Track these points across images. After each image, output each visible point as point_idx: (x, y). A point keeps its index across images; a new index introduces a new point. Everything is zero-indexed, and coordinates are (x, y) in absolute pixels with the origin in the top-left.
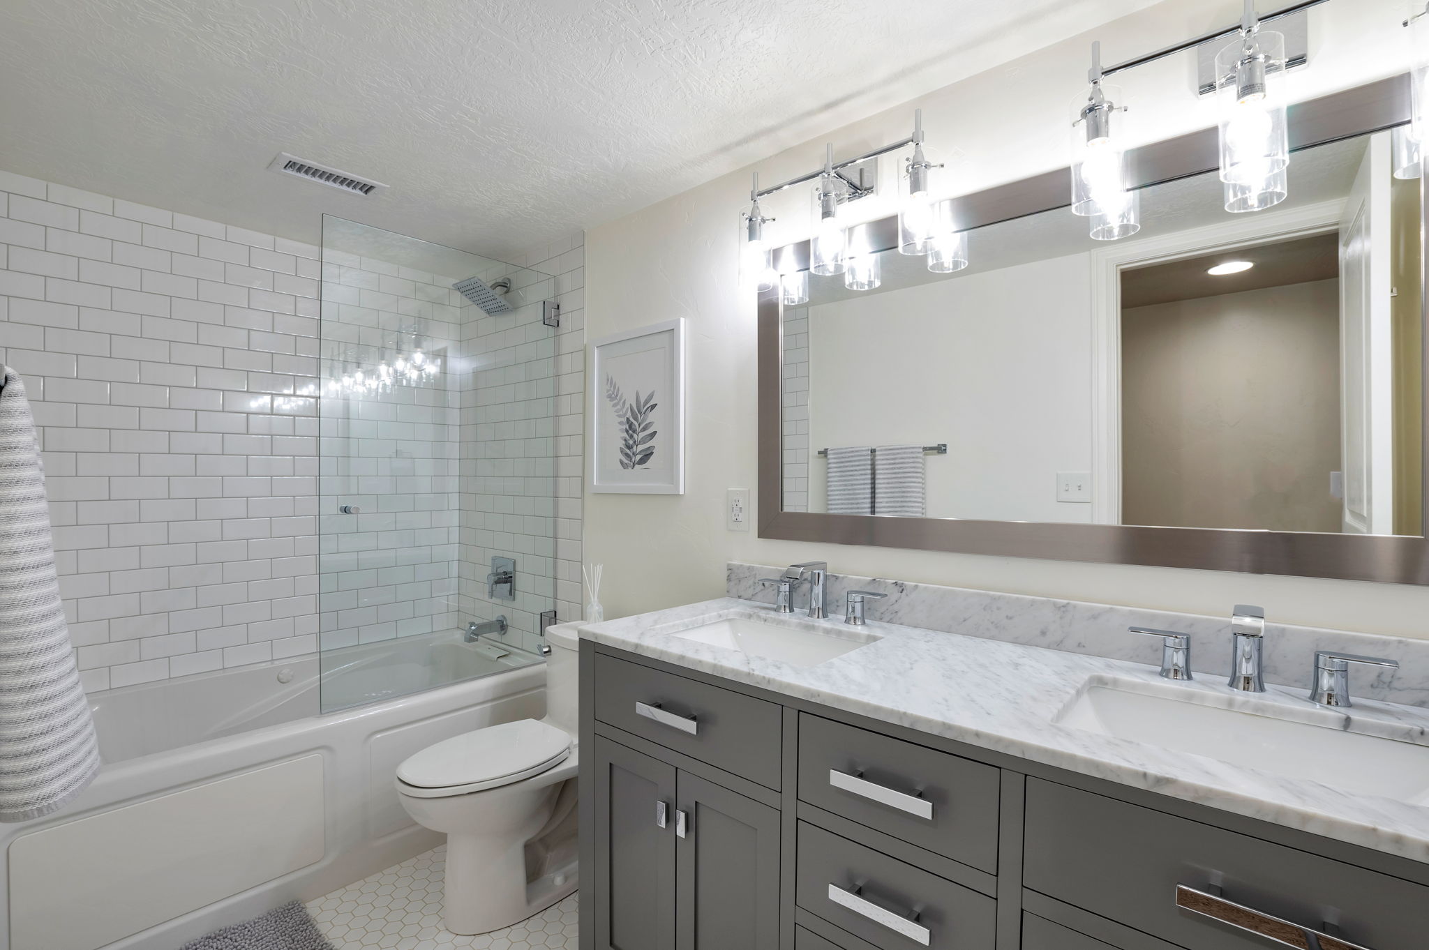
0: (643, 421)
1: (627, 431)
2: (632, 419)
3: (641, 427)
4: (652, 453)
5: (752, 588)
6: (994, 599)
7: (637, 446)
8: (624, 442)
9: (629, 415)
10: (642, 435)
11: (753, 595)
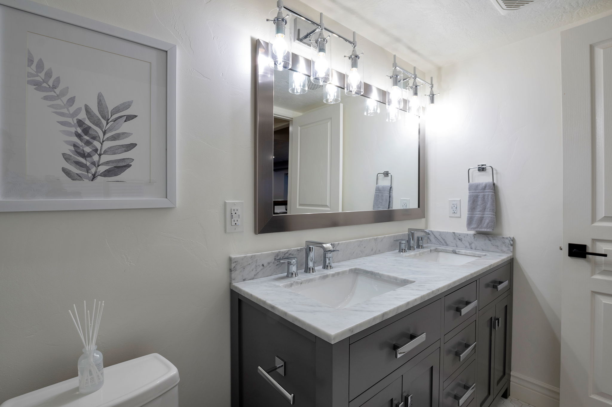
0: (110, 130)
1: (78, 136)
2: (88, 123)
3: (107, 136)
4: (129, 166)
5: (254, 270)
6: (361, 241)
7: (100, 155)
8: (72, 148)
9: (82, 116)
10: (107, 145)
11: (255, 275)
